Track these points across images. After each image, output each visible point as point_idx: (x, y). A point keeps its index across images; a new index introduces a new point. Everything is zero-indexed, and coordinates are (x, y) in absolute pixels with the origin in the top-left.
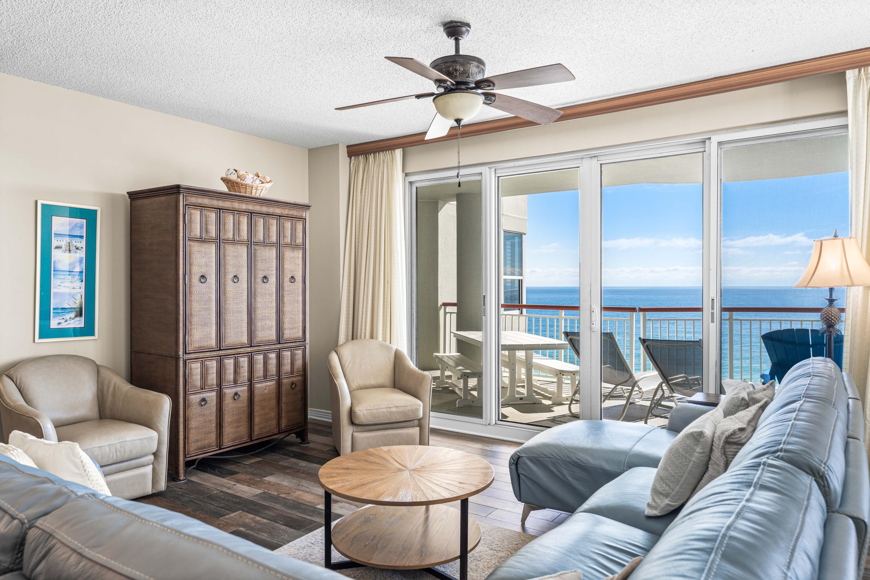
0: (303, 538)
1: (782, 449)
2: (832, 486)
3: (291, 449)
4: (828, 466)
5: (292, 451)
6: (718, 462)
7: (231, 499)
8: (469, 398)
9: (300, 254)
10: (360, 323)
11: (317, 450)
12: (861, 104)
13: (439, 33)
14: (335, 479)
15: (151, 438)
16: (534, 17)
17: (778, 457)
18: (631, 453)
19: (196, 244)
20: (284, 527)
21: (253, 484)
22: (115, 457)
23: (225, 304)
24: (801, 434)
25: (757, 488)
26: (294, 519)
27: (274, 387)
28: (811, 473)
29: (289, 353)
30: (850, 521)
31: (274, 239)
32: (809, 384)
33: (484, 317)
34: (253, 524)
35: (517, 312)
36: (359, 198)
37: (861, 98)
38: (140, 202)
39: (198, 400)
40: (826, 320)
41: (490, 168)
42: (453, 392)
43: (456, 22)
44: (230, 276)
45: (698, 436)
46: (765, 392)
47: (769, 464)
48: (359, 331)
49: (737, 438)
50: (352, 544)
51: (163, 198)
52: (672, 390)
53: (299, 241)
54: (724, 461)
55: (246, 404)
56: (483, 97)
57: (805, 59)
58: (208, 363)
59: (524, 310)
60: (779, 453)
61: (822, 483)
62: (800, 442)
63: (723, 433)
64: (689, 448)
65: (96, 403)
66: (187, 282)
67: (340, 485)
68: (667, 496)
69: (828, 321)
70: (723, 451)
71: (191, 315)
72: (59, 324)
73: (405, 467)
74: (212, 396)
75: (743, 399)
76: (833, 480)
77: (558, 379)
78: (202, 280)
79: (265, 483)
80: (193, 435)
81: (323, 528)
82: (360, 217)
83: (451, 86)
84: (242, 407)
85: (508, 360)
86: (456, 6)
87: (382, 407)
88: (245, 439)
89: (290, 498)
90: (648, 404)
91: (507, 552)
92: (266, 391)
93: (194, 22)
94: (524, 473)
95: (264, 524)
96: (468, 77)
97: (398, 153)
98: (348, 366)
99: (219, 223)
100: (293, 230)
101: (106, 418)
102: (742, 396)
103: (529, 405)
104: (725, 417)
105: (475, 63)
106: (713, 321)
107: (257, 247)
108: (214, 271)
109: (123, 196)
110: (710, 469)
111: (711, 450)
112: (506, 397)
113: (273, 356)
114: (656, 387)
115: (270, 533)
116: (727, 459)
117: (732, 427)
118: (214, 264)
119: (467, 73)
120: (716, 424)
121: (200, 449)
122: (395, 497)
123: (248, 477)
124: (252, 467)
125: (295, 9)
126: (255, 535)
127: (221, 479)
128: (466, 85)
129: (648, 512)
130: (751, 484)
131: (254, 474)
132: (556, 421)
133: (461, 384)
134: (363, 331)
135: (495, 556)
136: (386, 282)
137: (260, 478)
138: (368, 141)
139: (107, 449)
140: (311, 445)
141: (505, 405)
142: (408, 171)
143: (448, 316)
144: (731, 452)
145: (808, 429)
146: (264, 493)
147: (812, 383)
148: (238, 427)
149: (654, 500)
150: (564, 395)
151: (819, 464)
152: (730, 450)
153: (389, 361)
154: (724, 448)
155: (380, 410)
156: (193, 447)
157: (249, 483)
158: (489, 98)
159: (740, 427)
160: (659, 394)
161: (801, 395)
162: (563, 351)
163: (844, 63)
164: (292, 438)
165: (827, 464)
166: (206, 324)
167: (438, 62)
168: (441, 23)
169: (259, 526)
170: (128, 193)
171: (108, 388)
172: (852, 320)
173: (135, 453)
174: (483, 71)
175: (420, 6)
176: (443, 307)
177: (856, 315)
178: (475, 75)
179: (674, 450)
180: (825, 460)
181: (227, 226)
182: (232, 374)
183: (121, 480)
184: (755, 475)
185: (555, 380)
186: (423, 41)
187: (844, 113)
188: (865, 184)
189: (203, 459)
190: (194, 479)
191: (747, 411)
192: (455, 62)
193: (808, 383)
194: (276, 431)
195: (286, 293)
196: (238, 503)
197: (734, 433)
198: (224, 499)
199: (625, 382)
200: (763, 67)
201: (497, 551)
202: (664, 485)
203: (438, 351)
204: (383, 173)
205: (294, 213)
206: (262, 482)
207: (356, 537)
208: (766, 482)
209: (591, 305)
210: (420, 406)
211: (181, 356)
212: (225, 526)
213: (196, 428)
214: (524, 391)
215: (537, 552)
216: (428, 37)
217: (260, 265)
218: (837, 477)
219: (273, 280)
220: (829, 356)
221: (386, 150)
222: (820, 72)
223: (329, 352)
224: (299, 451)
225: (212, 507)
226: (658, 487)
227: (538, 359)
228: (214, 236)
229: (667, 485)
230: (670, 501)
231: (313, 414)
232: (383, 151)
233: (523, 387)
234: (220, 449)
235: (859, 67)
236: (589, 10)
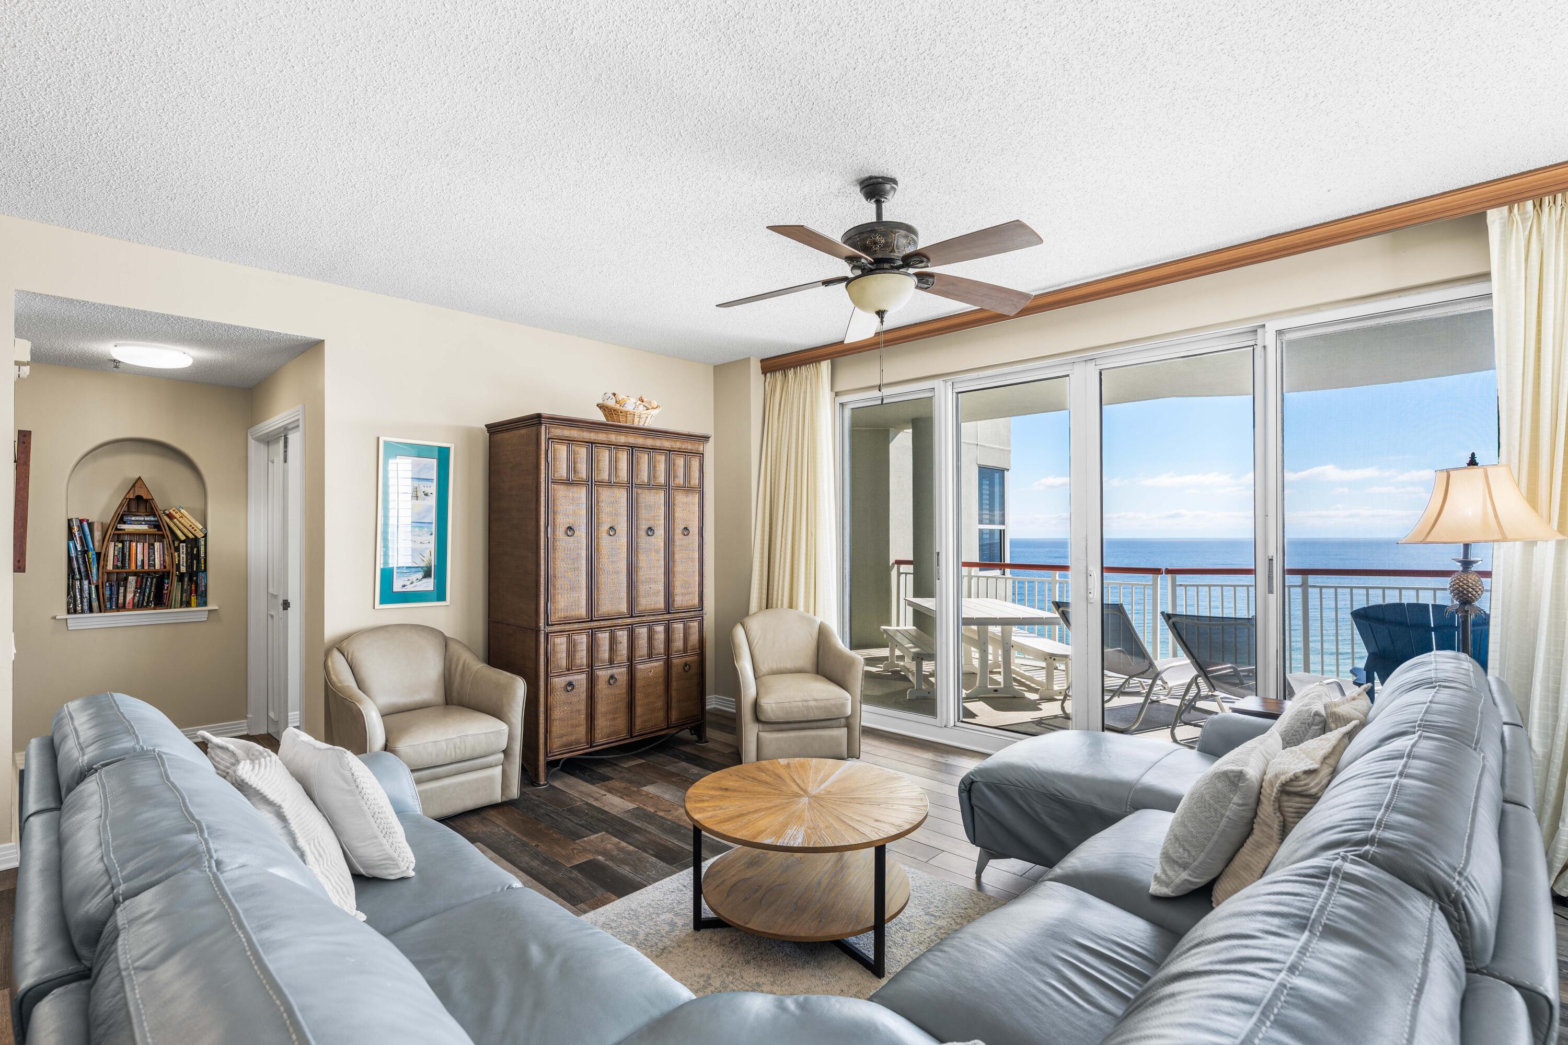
0: (675, 876)
1: (1373, 837)
2: (1475, 920)
3: (684, 749)
4: (1467, 879)
5: (684, 751)
6: (1269, 822)
7: (596, 814)
8: (924, 687)
9: (696, 499)
10: (776, 588)
11: (716, 751)
12: (1513, 259)
13: (855, 195)
14: (706, 804)
15: (499, 733)
16: (986, 162)
17: (1363, 856)
18: (1139, 786)
19: (561, 487)
20: (654, 859)
21: (627, 795)
22: (453, 756)
23: (598, 563)
24: (1413, 808)
25: (1318, 934)
26: (668, 848)
27: (662, 668)
28: (1431, 892)
29: (682, 625)
30: (1517, 998)
31: (662, 479)
32: (1431, 702)
33: (937, 581)
34: (615, 852)
35: (997, 572)
36: (775, 427)
37: (1513, 251)
38: (499, 436)
39: (564, 684)
40: (1458, 594)
41: (945, 381)
42: (905, 679)
43: (876, 178)
44: (605, 528)
45: (1235, 779)
46: (1355, 702)
47: (1345, 873)
48: (775, 597)
49: (1302, 786)
50: (727, 896)
51: (523, 431)
52: (1213, 687)
53: (695, 482)
54: (1280, 822)
55: (624, 691)
56: (915, 279)
57: (1418, 197)
58: (576, 637)
59: (1008, 571)
60: (1367, 847)
61: (1456, 914)
62: (1409, 825)
63: (1276, 776)
64: (1221, 796)
65: (441, 684)
66: (549, 536)
67: (710, 814)
68: (1185, 867)
69: (1461, 594)
70: (1277, 805)
71: (555, 577)
72: (404, 586)
73: (805, 791)
74: (581, 679)
75: (1317, 714)
76: (1478, 907)
77: (1048, 665)
78: (569, 533)
79: (642, 795)
80: (556, 729)
81: (691, 870)
82: (777, 451)
83: (870, 266)
84: (620, 694)
85: (976, 637)
86: (873, 155)
87: (797, 700)
88: (624, 735)
89: (670, 817)
90: (1177, 703)
91: (949, 920)
92: (651, 674)
93: (540, 204)
94: (980, 805)
95: (629, 853)
96: (893, 251)
97: (825, 366)
98: (757, 643)
99: (592, 461)
100: (687, 468)
101: (452, 704)
102: (1315, 710)
103: (1006, 700)
104: (1284, 748)
105: (903, 232)
106: (1271, 592)
107: (640, 491)
108: (585, 521)
109: (482, 429)
110: (1255, 831)
111: (1258, 801)
112: (975, 687)
113: (660, 629)
114: (1189, 680)
115: (635, 868)
116: (1284, 819)
117: (1292, 767)
118: (585, 512)
119: (891, 246)
120: (1269, 757)
121: (566, 746)
122: (779, 837)
123: (624, 785)
124: (631, 771)
125: (659, 176)
126: (615, 867)
127: (589, 786)
128: (890, 263)
129: (1155, 888)
130: (1304, 921)
131: (631, 782)
132: (1043, 723)
133: (912, 666)
134: (780, 597)
135: (932, 926)
136: (809, 534)
137: (637, 787)
138: (787, 352)
139: (444, 745)
140: (710, 745)
141: (969, 698)
142: (838, 389)
143: (902, 577)
144: (1290, 807)
145: (1425, 796)
146: (638, 809)
147: (1436, 699)
148: (614, 719)
149: (1164, 871)
150: (1056, 688)
151: (1449, 875)
152: (1290, 804)
153: (810, 638)
154: (1278, 800)
155: (794, 704)
156: (556, 743)
157: (623, 794)
158: (924, 281)
159: (1306, 768)
160: (1193, 692)
161: (1416, 722)
162: (1057, 627)
163: (1484, 198)
164: (686, 734)
165: (1465, 874)
166: (572, 589)
167: (849, 235)
168: (857, 180)
169: (622, 856)
170: (486, 426)
171: (457, 666)
172: (1503, 594)
173: (479, 750)
174: (915, 243)
175: (823, 158)
176: (896, 566)
177: (1511, 585)
178: (902, 249)
179: (1196, 795)
180: (1461, 866)
181: (601, 465)
182: (608, 651)
183: (462, 784)
184: (1316, 897)
185: (1044, 664)
186: (835, 210)
187: (1485, 276)
188: (1523, 383)
189: (569, 759)
190: (557, 784)
191: (1321, 740)
192: (874, 231)
193: (1429, 699)
194: (664, 726)
195: (677, 549)
196: (603, 821)
197: (1296, 778)
198: (587, 814)
199: (1143, 673)
200: (1346, 216)
201: (935, 916)
202: (1181, 850)
203: (889, 623)
204: (805, 393)
205: (689, 446)
206: (639, 793)
207: (735, 885)
208: (1336, 919)
209: (1087, 567)
210: (847, 700)
211: (542, 628)
212: (581, 852)
213: (561, 719)
214: (1000, 678)
215: (967, 948)
216: (841, 203)
217: (643, 513)
218: (1486, 901)
219: (660, 532)
220: (1465, 650)
221: (809, 363)
222: (1441, 215)
223: (734, 626)
224: (693, 752)
225: (570, 824)
226: (1171, 851)
227: (1019, 636)
228: (585, 477)
229: (1184, 849)
230: (1190, 875)
231: (713, 702)
232: (805, 364)
233: (999, 673)
234: (591, 747)
235: (1510, 204)
236: (1066, 144)
